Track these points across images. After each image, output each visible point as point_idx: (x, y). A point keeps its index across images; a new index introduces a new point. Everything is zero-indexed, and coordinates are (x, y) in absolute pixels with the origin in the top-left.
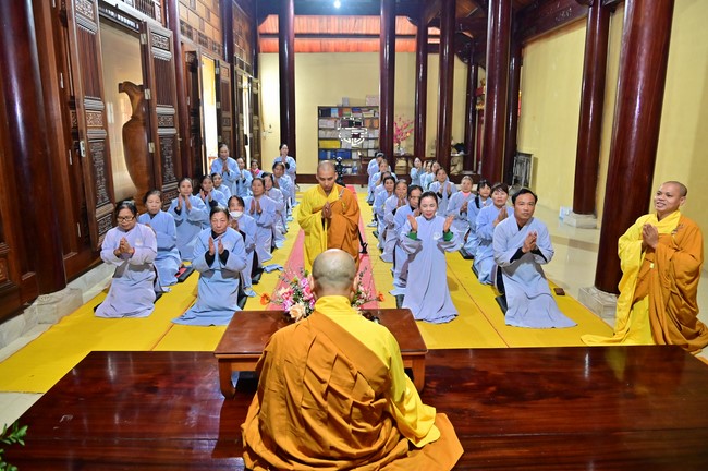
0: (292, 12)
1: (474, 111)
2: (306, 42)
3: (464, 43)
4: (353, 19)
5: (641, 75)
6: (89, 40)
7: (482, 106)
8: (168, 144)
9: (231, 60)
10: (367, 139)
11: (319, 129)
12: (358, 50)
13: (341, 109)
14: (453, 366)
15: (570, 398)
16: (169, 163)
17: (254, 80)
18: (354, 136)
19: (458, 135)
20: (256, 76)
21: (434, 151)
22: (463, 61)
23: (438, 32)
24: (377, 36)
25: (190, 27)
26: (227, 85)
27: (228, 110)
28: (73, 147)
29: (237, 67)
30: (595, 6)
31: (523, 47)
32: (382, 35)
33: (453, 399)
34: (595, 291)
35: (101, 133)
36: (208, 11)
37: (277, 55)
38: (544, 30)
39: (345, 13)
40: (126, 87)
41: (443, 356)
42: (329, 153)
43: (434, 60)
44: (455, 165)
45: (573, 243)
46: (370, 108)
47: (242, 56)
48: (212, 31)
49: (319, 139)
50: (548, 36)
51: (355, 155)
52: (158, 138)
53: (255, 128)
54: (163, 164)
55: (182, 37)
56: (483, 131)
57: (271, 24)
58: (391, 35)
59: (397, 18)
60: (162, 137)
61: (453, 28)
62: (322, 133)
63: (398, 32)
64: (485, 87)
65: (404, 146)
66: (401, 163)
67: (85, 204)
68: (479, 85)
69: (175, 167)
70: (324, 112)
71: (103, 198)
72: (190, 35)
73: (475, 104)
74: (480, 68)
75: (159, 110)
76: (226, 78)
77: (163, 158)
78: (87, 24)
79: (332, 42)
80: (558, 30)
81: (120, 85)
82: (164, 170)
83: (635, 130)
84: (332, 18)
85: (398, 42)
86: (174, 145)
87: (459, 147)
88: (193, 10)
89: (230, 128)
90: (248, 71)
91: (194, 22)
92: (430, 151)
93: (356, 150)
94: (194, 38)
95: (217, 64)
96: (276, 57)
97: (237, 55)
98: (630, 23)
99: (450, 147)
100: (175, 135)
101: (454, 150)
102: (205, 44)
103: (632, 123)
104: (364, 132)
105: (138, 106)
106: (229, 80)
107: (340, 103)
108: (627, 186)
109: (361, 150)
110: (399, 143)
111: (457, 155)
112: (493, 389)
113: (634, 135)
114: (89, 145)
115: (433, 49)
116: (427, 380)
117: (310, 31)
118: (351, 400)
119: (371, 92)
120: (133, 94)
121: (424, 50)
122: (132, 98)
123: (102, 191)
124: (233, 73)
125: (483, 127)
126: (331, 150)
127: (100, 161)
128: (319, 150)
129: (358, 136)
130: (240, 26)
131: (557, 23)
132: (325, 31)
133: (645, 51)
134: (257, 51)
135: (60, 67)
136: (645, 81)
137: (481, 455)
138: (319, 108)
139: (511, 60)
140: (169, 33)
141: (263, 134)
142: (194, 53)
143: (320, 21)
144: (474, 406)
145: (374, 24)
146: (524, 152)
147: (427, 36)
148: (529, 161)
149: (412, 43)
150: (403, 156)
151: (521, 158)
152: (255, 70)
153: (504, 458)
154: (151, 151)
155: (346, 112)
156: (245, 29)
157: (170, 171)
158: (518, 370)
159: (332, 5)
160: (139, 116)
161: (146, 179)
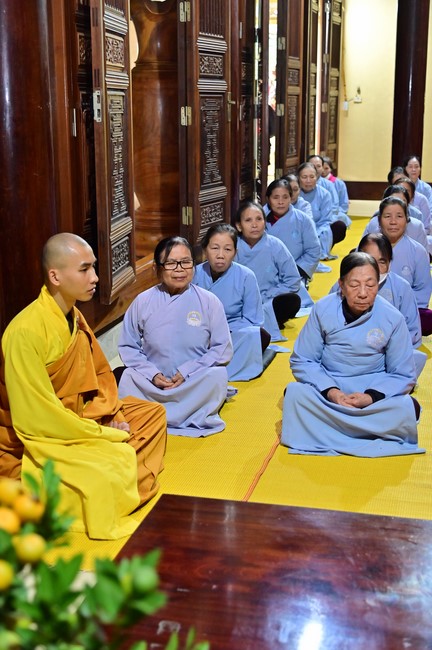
8: (213, 111)
16: (212, 149)
27: (296, 54)
28: (81, 103)
52: (197, 97)
54: (203, 149)
60: (205, 97)
69: (221, 156)
75: (203, 42)
77: (204, 139)
82: (204, 160)
86: (222, 111)
89: (298, 90)
100: (225, 94)
105: (151, 41)
114: (106, 100)
157: (212, 164)
160: (153, 59)
161: (158, 181)
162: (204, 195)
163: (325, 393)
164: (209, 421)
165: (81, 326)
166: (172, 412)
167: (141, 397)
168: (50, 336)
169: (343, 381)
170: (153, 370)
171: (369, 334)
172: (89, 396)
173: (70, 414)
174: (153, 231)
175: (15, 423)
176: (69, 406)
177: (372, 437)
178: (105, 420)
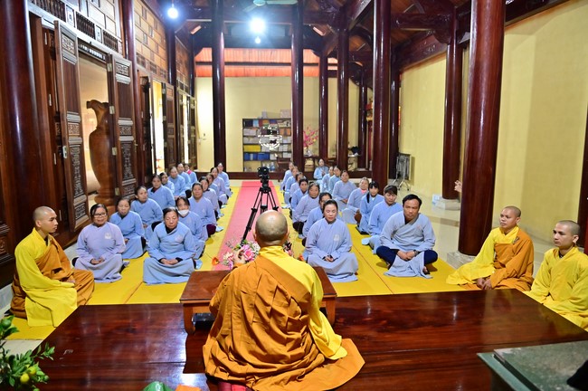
0: (223, 46)
1: (365, 122)
2: (233, 68)
3: (356, 70)
4: (269, 52)
5: (484, 96)
6: (71, 69)
7: (370, 118)
8: (127, 148)
9: (174, 83)
10: (282, 144)
11: (244, 136)
12: (273, 75)
13: (260, 121)
14: (354, 307)
15: (440, 326)
16: (128, 164)
17: (192, 98)
18: (272, 142)
19: (353, 141)
20: (193, 95)
21: (335, 153)
22: (355, 83)
23: (336, 61)
24: (289, 64)
25: (143, 58)
26: (171, 102)
27: (172, 122)
28: (57, 151)
29: (178, 88)
30: (452, 44)
31: (401, 73)
32: (293, 64)
33: (356, 330)
34: (459, 254)
35: (78, 140)
36: (157, 45)
37: (211, 79)
38: (416, 61)
39: (264, 47)
40: (92, 104)
41: (348, 301)
42: (252, 156)
43: (333, 83)
44: (352, 164)
45: (444, 221)
46: (283, 120)
47: (182, 79)
48: (160, 61)
49: (244, 144)
50: (419, 65)
51: (273, 157)
52: (119, 144)
53: (193, 136)
54: (123, 163)
55: (138, 66)
56: (372, 137)
57: (206, 54)
58: (300, 64)
59: (304, 51)
60: (123, 143)
61: (348, 59)
62: (246, 140)
63: (305, 61)
64: (373, 104)
65: (311, 149)
66: (309, 162)
67: (66, 195)
68: (368, 103)
69: (132, 166)
70: (248, 123)
71: (79, 191)
72: (143, 64)
73: (365, 116)
74: (369, 90)
75: (121, 122)
76: (170, 97)
77: (123, 160)
78: (70, 57)
79: (253, 69)
80: (426, 61)
81: (88, 102)
82: (124, 168)
83: (481, 135)
84: (253, 50)
85: (305, 69)
86: (132, 149)
87: (354, 150)
88: (146, 44)
89: (174, 136)
90: (187, 91)
91: (146, 53)
92: (332, 154)
93: (273, 152)
94: (147, 65)
95: (163, 86)
96: (210, 80)
97: (178, 79)
98: (474, 58)
99: (347, 150)
100: (132, 142)
101: (350, 152)
102: (155, 71)
103: (479, 130)
104: (279, 139)
105: (103, 119)
106: (173, 98)
107: (260, 116)
108: (478, 176)
109: (277, 153)
110: (307, 146)
111: (353, 156)
112: (385, 322)
113: (481, 139)
114: (70, 149)
115: (333, 74)
116: (337, 317)
117: (235, 60)
118: (287, 316)
119: (285, 107)
120: (98, 109)
121: (325, 75)
122: (97, 113)
123: (78, 185)
124: (176, 93)
125: (372, 134)
126: (253, 153)
127: (77, 162)
128: (244, 153)
129: (274, 142)
130: (181, 56)
131: (425, 56)
132: (247, 60)
133: (485, 79)
134: (194, 76)
135: (49, 90)
136: (486, 100)
137: (377, 365)
138: (244, 120)
139: (392, 83)
140: (128, 63)
141: (198, 141)
142: (146, 78)
143: (244, 53)
144: (372, 334)
145: (287, 55)
146: (404, 152)
147: (327, 64)
148: (408, 160)
149: (316, 70)
150: (311, 157)
151: (402, 157)
152: (192, 90)
153: (394, 366)
154: (114, 154)
155: (265, 123)
156: (185, 58)
157: (128, 170)
158: (403, 309)
159: (253, 41)
160: (104, 126)
161: (108, 176)
162: (124, 183)
163: (160, 261)
164: (115, 276)
165: (53, 243)
166: (96, 274)
167: (84, 269)
168: (37, 248)
169: (167, 256)
170: (91, 257)
171: (176, 237)
172: (57, 270)
173: (47, 279)
174: (106, 197)
175: (21, 284)
176: (47, 275)
177: (178, 275)
178: (64, 279)
